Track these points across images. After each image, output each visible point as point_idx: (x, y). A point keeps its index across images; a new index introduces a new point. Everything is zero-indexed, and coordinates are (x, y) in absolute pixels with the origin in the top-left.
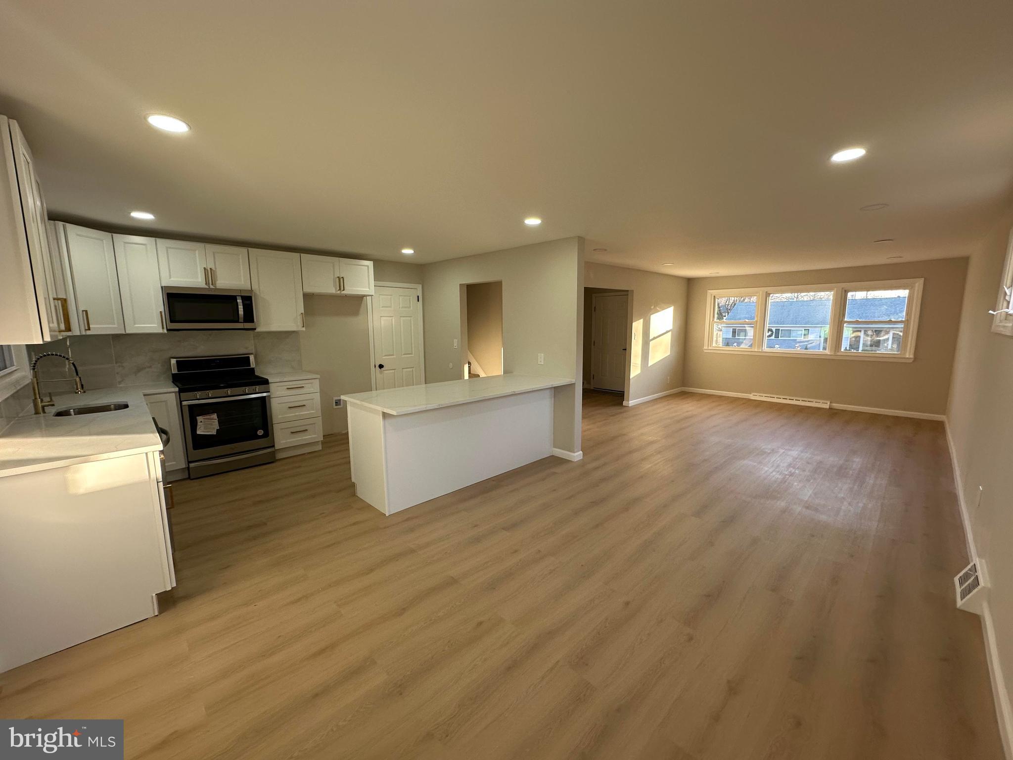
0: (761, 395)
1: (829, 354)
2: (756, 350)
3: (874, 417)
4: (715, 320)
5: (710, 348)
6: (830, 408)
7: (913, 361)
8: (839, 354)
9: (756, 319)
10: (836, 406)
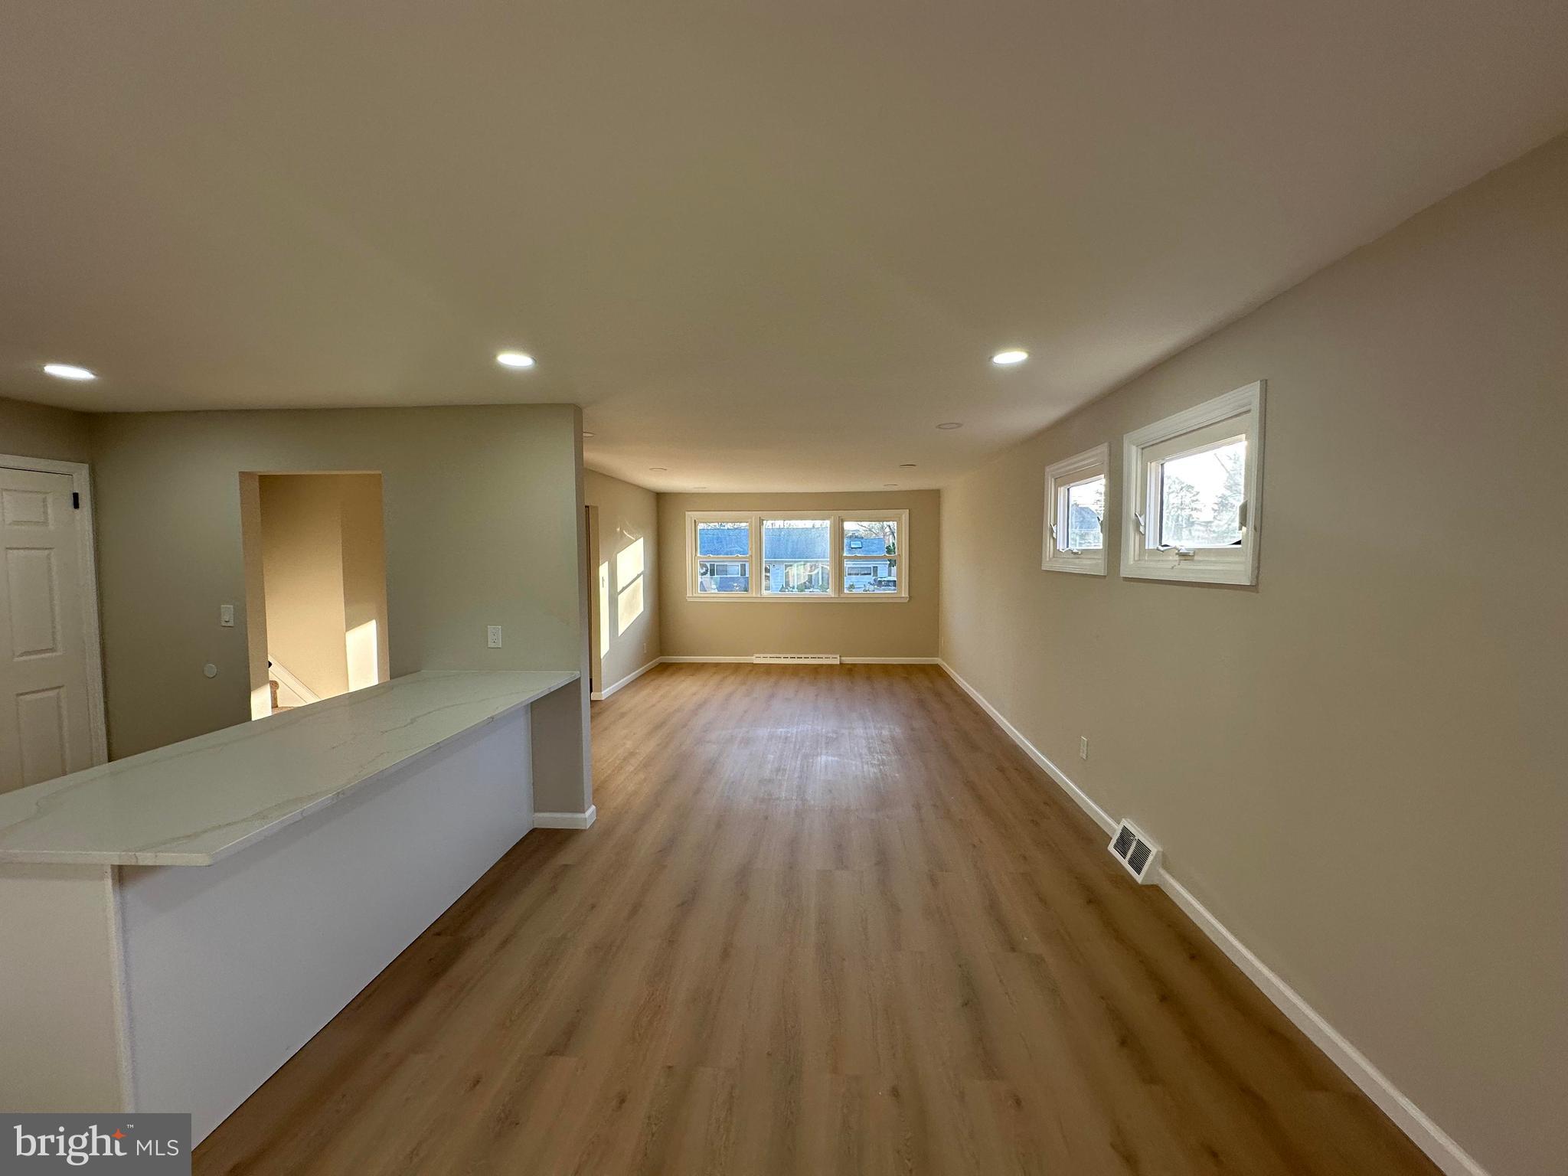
0: (765, 655)
1: (833, 596)
2: (754, 595)
3: (886, 669)
4: (698, 555)
5: (694, 595)
6: (841, 664)
7: (909, 601)
8: (842, 596)
9: (750, 553)
10: (848, 660)
